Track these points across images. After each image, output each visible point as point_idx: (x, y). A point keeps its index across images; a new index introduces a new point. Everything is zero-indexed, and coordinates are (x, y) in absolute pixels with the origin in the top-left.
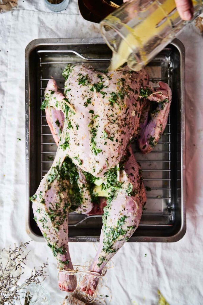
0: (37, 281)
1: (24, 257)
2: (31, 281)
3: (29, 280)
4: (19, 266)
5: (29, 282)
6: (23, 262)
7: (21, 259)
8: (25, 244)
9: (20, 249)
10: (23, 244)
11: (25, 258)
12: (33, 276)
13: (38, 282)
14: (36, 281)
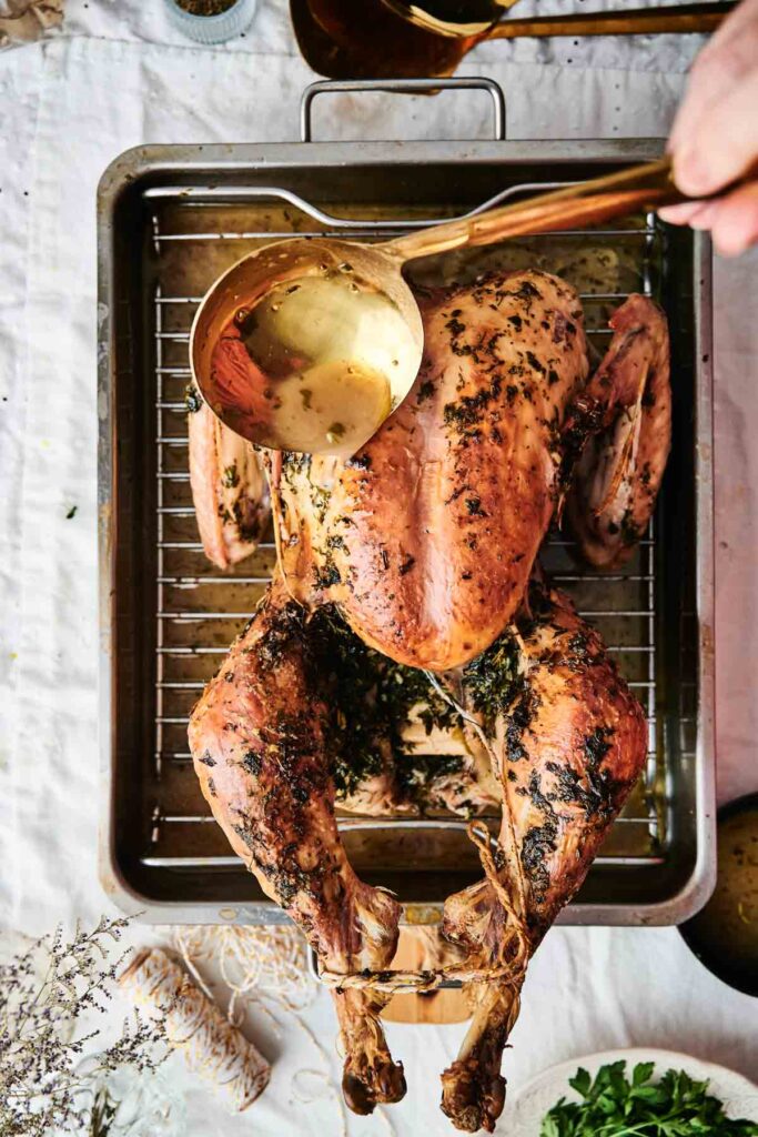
0: (144, 1061)
1: (107, 971)
2: (121, 1056)
3: (112, 1053)
4: (85, 1003)
5: (111, 1063)
6: (101, 987)
7: (97, 978)
8: (113, 925)
9: (93, 942)
10: (108, 925)
11: (112, 974)
12: (127, 1041)
13: (145, 1063)
14: (138, 1058)
